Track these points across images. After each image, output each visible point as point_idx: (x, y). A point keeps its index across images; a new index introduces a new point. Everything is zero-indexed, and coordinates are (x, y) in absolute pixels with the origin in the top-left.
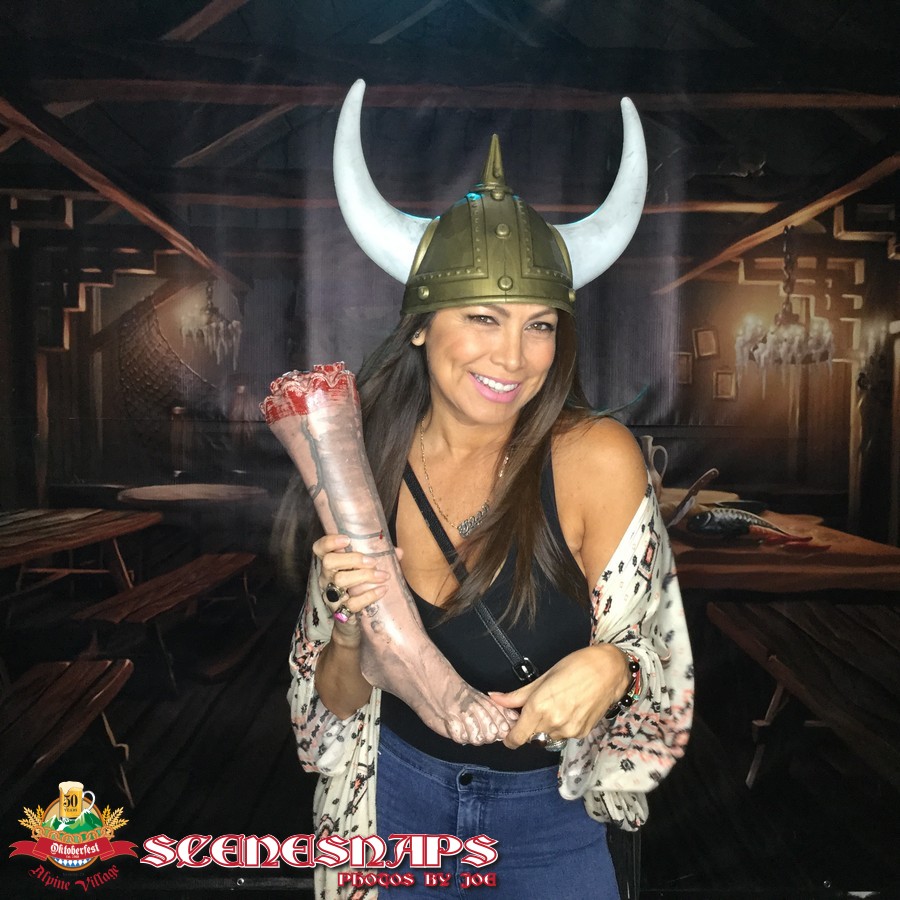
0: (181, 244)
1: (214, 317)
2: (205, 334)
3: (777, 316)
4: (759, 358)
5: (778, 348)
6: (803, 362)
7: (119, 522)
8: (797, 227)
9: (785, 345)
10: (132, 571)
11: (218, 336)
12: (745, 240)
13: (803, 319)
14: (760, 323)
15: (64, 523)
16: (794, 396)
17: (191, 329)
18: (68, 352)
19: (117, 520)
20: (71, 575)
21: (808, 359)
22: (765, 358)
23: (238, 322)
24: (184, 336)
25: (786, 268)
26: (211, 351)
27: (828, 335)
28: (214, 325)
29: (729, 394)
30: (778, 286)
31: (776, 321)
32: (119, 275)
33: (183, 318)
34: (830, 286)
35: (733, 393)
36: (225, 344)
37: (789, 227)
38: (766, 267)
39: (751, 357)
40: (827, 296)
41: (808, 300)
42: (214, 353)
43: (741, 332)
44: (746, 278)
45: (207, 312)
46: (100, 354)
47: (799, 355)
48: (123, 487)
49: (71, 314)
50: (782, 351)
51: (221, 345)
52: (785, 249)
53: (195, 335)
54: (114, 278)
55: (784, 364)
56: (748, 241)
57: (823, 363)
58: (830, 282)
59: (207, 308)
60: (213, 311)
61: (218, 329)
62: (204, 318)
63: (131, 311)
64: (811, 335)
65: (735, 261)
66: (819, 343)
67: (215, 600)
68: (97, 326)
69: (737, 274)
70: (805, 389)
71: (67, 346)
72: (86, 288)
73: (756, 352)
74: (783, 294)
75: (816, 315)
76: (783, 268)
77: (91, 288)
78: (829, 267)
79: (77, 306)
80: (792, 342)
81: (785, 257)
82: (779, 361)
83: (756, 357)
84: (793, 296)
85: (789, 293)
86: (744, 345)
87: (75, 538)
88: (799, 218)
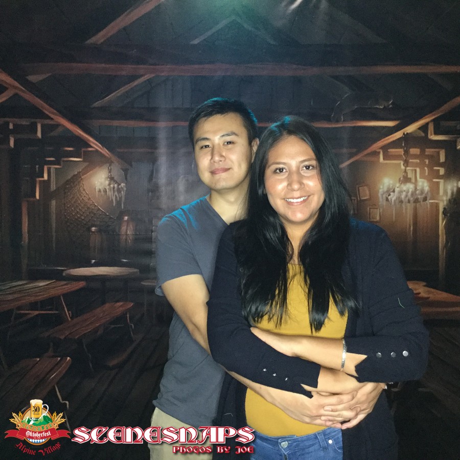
0: (95, 145)
1: (112, 182)
2: (107, 190)
3: (400, 179)
4: (391, 200)
5: (401, 195)
6: (414, 202)
7: (64, 287)
8: (410, 133)
9: (404, 193)
10: (70, 312)
11: (114, 191)
12: (382, 140)
13: (413, 180)
14: (391, 182)
15: (36, 288)
16: (410, 220)
17: (100, 188)
18: (38, 200)
19: (62, 286)
20: (39, 314)
21: (416, 201)
22: (394, 201)
23: (124, 184)
24: (97, 192)
25: (404, 154)
26: (110, 199)
27: (427, 188)
28: (112, 186)
29: (376, 219)
30: (400, 163)
31: (399, 181)
32: (64, 161)
33: (96, 182)
34: (427, 163)
35: (378, 218)
36: (117, 195)
37: (406, 133)
38: (393, 154)
39: (387, 200)
40: (426, 168)
41: (416, 170)
42: (112, 200)
43: (381, 187)
44: (384, 159)
45: (109, 179)
46: (54, 201)
47: (412, 199)
48: (65, 269)
49: (40, 181)
50: (403, 196)
51: (116, 195)
52: (403, 145)
53: (102, 191)
54: (62, 163)
55: (404, 203)
56: (385, 141)
57: (425, 203)
58: (427, 161)
59: (108, 177)
60: (111, 179)
61: (114, 188)
62: (107, 182)
63: (70, 180)
64: (418, 188)
65: (378, 151)
66: (422, 192)
67: (113, 326)
68: (53, 187)
69: (379, 157)
70: (415, 216)
71: (38, 197)
72: (48, 168)
73: (389, 197)
74: (403, 167)
75: (420, 178)
76: (403, 154)
77: (50, 168)
78: (426, 153)
79: (43, 177)
80: (408, 192)
81: (404, 149)
82: (401, 202)
83: (390, 200)
84: (408, 168)
85: (406, 167)
86: (383, 194)
87: (41, 295)
88: (411, 129)
